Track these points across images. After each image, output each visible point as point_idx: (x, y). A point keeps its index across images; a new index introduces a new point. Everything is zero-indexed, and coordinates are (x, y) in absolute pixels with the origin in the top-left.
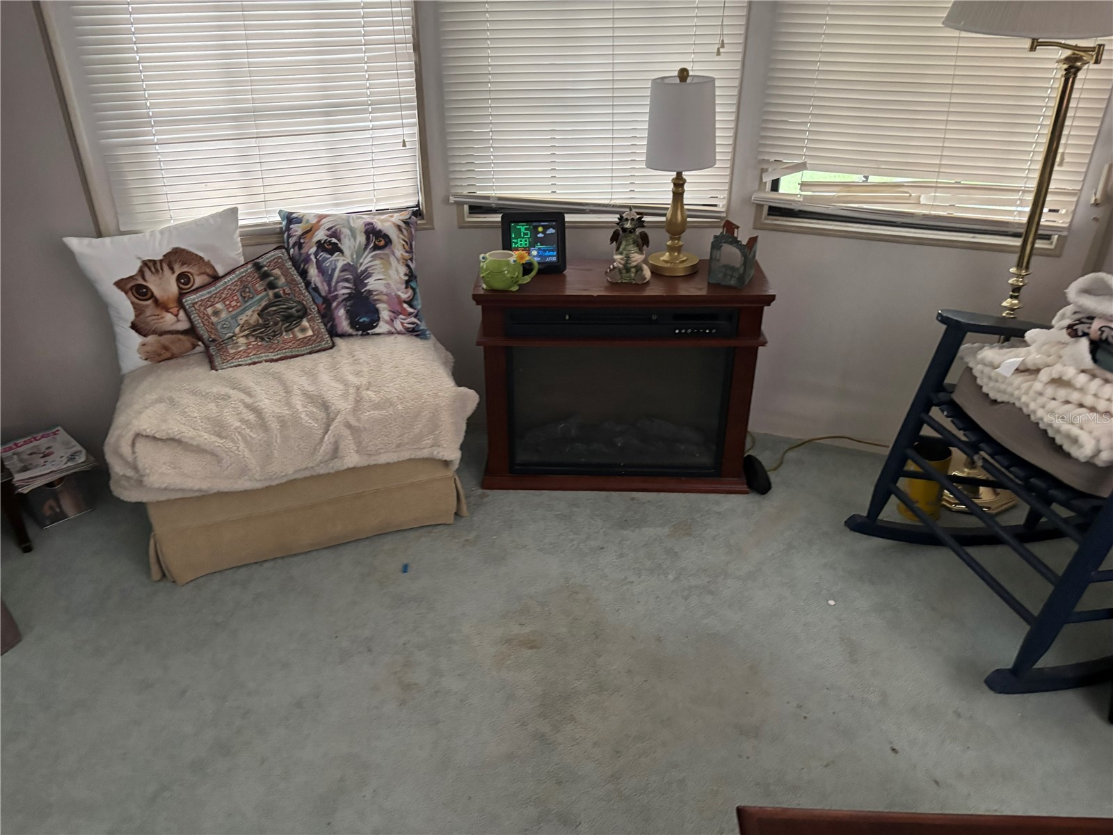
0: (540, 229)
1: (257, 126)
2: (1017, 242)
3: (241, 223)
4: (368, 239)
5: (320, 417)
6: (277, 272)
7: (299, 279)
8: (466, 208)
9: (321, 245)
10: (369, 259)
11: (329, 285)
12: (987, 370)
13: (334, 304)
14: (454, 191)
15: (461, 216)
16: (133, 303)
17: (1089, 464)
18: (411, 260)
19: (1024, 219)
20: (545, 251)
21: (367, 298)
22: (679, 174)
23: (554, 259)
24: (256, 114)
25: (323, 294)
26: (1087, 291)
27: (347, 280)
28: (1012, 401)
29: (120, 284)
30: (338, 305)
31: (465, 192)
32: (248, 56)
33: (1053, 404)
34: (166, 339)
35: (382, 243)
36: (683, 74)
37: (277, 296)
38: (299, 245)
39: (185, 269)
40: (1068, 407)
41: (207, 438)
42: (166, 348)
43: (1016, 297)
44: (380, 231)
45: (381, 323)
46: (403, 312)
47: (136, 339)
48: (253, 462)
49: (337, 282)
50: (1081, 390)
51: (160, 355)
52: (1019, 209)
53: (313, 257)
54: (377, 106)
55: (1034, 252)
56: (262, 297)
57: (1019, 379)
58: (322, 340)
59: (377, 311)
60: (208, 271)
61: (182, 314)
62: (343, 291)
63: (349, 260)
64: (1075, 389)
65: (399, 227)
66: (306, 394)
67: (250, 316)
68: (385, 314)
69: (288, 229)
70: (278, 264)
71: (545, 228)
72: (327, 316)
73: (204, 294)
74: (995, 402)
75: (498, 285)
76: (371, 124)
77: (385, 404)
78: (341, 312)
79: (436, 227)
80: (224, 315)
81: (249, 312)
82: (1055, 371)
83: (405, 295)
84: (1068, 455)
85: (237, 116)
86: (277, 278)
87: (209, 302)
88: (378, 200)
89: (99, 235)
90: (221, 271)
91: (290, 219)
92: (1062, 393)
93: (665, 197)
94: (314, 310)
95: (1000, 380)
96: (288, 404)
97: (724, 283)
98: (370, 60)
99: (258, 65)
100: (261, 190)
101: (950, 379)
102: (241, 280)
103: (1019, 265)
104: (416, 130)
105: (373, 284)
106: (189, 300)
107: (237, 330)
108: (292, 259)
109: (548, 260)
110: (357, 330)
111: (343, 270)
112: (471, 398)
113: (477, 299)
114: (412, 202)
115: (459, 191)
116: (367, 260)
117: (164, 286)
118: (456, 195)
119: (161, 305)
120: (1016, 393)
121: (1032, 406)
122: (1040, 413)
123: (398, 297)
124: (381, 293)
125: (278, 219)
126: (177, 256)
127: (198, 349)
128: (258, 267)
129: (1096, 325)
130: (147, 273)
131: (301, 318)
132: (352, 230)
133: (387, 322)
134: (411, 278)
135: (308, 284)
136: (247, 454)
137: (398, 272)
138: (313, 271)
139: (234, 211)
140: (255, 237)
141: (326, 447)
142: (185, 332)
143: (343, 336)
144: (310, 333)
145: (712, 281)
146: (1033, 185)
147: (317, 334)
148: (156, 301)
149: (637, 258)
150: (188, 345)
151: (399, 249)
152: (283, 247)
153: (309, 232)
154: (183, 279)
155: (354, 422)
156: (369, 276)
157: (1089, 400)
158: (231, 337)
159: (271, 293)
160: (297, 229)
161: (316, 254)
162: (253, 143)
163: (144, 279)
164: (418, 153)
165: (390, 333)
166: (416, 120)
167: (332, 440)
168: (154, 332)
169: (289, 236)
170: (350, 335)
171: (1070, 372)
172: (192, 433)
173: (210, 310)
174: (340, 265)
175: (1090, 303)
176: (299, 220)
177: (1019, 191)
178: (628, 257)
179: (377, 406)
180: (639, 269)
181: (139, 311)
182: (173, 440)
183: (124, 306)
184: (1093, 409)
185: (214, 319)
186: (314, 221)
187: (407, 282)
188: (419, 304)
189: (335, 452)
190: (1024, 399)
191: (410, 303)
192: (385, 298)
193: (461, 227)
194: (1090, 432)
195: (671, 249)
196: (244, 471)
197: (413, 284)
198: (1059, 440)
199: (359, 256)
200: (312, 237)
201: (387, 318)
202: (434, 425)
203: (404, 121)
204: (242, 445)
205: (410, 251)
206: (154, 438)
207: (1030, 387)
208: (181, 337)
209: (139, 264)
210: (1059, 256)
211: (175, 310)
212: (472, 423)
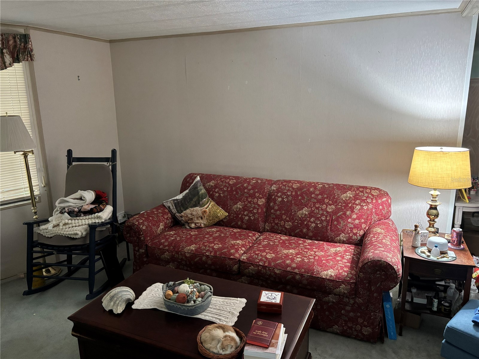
2: (30, 201)
12: (45, 231)
17: (82, 237)
19: (29, 195)
26: (59, 203)
28: (56, 234)
33: (67, 229)
40: (70, 228)
43: (36, 215)
50: (71, 224)
52: (25, 193)
55: (36, 202)
57: (55, 229)
64: (70, 224)
74: (51, 237)
82: (63, 222)
84: (76, 239)
92: (67, 226)
95: (50, 231)
101: (35, 239)
103: (33, 206)
120: (56, 232)
121: (62, 232)
122: (65, 233)
129: (66, 209)
146: (28, 185)
157: (74, 225)
171: (67, 221)
175: (63, 205)
177: (23, 188)
184: (76, 226)
190: (59, 232)
194: (79, 231)
198: (72, 236)
207: (59, 228)
210: (41, 202)
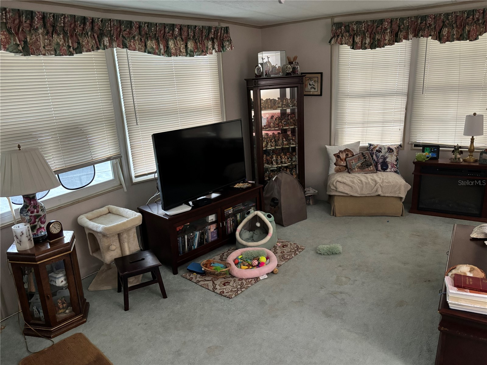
0: (433, 149)
1: (367, 125)
3: (360, 145)
4: (388, 150)
5: (374, 183)
6: (367, 155)
7: (371, 157)
8: (413, 145)
9: (377, 151)
10: (388, 154)
11: (378, 159)
13: (378, 164)
14: (410, 141)
15: (412, 147)
16: (336, 159)
18: (398, 156)
20: (433, 154)
21: (386, 163)
22: (473, 137)
23: (436, 156)
24: (368, 122)
25: (376, 161)
27: (382, 159)
29: (334, 155)
30: (379, 164)
31: (414, 141)
32: (369, 111)
34: (340, 167)
35: (391, 151)
36: (475, 114)
37: (366, 160)
38: (372, 150)
39: (348, 153)
41: (351, 184)
42: (340, 169)
44: (391, 149)
45: (388, 169)
46: (394, 167)
47: (335, 166)
48: (359, 190)
49: (380, 159)
51: (338, 171)
53: (375, 153)
54: (395, 121)
56: (362, 160)
58: (374, 170)
59: (388, 166)
60: (352, 154)
61: (345, 162)
62: (381, 161)
63: (383, 154)
65: (396, 148)
66: (371, 179)
67: (359, 164)
68: (390, 167)
69: (370, 147)
70: (367, 153)
71: (434, 149)
72: (376, 166)
73: (351, 158)
75: (420, 160)
76: (392, 125)
77: (389, 182)
78: (380, 165)
79: (405, 149)
80: (354, 163)
81: (359, 163)
83: (395, 163)
85: (363, 123)
86: (366, 157)
87: (352, 160)
88: (391, 142)
89: (330, 145)
90: (354, 154)
91: (370, 145)
93: (468, 144)
94: (373, 164)
96: (368, 180)
97: (483, 163)
98: (395, 112)
99: (370, 113)
100: (365, 137)
102: (358, 156)
104: (403, 127)
105: (388, 160)
106: (347, 159)
107: (356, 167)
108: (370, 153)
109: (434, 156)
110: (383, 170)
111: (381, 156)
112: (409, 187)
113: (414, 163)
114: (399, 143)
115: (412, 141)
116: (387, 155)
117: (343, 156)
118: (411, 142)
119: (342, 160)
123: (393, 163)
124: (390, 162)
125: (368, 145)
126: (347, 150)
127: (346, 170)
128: (363, 154)
130: (340, 153)
131: (370, 166)
132: (385, 149)
133: (390, 169)
134: (397, 160)
135: (373, 159)
136: (358, 188)
137: (395, 158)
138: (374, 156)
139: (359, 142)
140: (363, 148)
141: (375, 189)
142: (344, 166)
143: (380, 171)
144: (372, 169)
145: (480, 163)
147: (373, 169)
148: (341, 159)
149: (458, 156)
150: (345, 169)
151: (395, 153)
152: (368, 150)
153: (375, 147)
154: (347, 155)
155: (381, 185)
156: (387, 158)
158: (354, 168)
159: (364, 160)
160: (372, 147)
161: (376, 152)
162: (366, 128)
163: (339, 154)
164: (403, 132)
165: (390, 171)
166: (403, 125)
167: (376, 188)
168: (339, 165)
169: (370, 149)
170: (381, 171)
172: (347, 182)
173: (351, 162)
174: (381, 155)
176: (373, 145)
178: (456, 156)
179: (387, 183)
180: (459, 159)
181: (337, 160)
182: (344, 183)
183: (334, 159)
185: (352, 164)
186: (376, 146)
187: (396, 161)
188: (398, 166)
189: (377, 191)
191: (396, 165)
192: (390, 163)
193: (411, 150)
195: (469, 155)
196: (357, 192)
197: (397, 161)
199: (385, 153)
200: (375, 149)
201: (390, 168)
202: (400, 189)
203: (401, 125)
204: (357, 186)
205: (398, 154)
206: (340, 182)
208: (344, 167)
209: (339, 151)
211: (344, 161)
212: (408, 192)
